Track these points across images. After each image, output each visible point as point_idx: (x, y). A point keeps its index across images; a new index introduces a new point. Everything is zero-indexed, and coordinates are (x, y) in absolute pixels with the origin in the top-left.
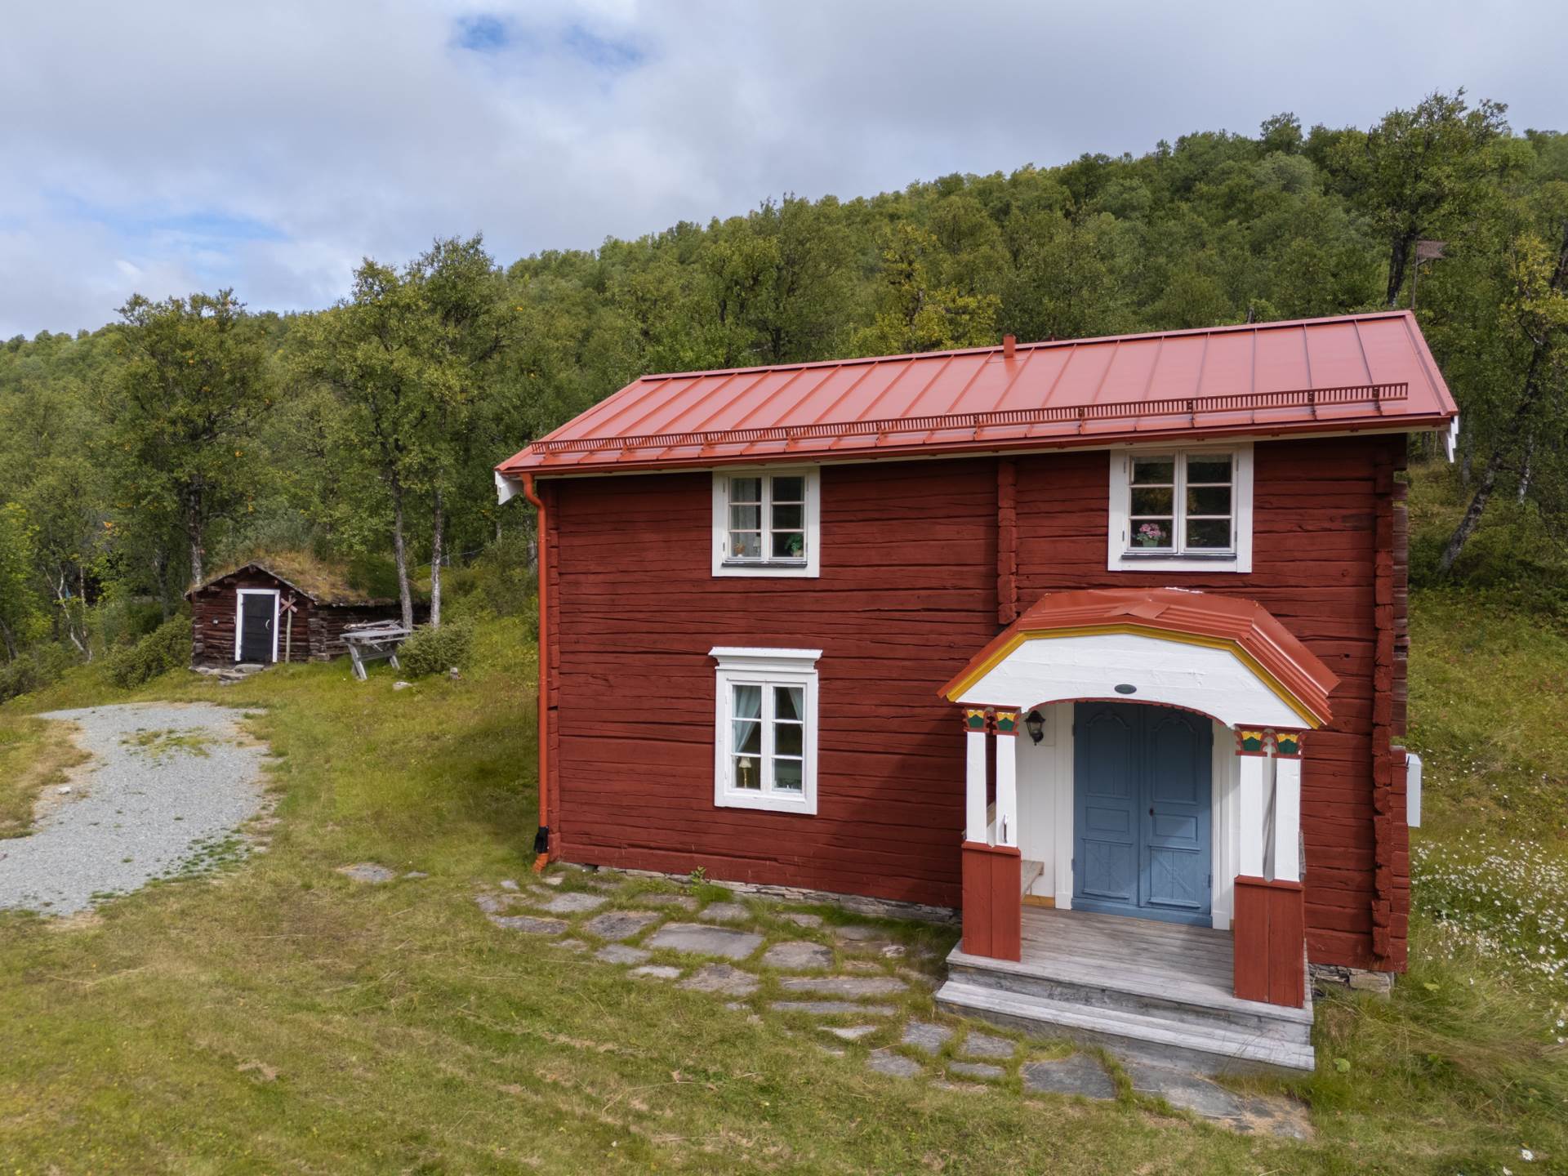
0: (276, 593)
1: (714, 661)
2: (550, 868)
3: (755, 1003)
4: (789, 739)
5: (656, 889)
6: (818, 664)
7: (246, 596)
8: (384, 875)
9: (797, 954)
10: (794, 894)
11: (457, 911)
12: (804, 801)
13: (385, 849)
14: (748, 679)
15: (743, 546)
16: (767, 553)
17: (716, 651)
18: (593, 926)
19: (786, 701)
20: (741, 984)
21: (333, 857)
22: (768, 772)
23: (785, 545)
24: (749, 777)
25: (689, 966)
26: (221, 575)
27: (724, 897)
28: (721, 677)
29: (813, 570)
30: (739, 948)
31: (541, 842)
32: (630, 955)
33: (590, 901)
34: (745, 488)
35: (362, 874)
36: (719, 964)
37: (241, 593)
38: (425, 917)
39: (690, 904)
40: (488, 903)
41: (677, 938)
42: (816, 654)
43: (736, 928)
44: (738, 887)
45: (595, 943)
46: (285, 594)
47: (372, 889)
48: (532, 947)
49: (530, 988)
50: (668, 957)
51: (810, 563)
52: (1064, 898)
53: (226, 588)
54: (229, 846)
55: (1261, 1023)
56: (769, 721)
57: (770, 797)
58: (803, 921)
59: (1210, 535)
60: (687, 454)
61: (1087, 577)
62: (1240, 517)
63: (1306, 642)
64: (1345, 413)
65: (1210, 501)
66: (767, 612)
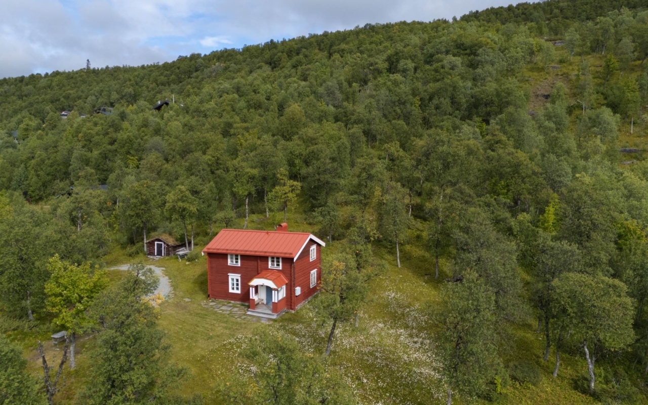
0: (163, 243)
1: (229, 275)
2: (210, 299)
3: (228, 314)
4: (237, 285)
5: (223, 302)
7: (157, 244)
8: (189, 300)
9: (236, 309)
10: (238, 302)
11: (199, 305)
12: (239, 292)
13: (189, 296)
14: (233, 277)
15: (232, 261)
16: (234, 263)
18: (214, 307)
19: (237, 280)
20: (228, 312)
21: (183, 297)
22: (235, 288)
23: (237, 262)
24: (233, 289)
25: (223, 311)
26: (152, 239)
27: (230, 303)
28: (229, 277)
30: (229, 309)
31: (209, 296)
32: (217, 310)
33: (214, 303)
34: (232, 255)
35: (187, 300)
36: (227, 311)
37: (156, 243)
38: (195, 306)
39: (226, 304)
40: (202, 304)
41: (223, 308)
42: (240, 275)
43: (230, 306)
44: (232, 302)
45: (214, 308)
46: (165, 243)
47: (188, 302)
48: (207, 309)
49: (207, 313)
50: (221, 310)
51: (239, 264)
52: (265, 302)
53: (153, 242)
54: (169, 296)
56: (235, 282)
57: (235, 291)
58: (239, 306)
59: (278, 265)
60: (224, 252)
61: (267, 269)
62: (281, 264)
63: (286, 277)
64: (287, 256)
65: (278, 262)
66: (234, 270)
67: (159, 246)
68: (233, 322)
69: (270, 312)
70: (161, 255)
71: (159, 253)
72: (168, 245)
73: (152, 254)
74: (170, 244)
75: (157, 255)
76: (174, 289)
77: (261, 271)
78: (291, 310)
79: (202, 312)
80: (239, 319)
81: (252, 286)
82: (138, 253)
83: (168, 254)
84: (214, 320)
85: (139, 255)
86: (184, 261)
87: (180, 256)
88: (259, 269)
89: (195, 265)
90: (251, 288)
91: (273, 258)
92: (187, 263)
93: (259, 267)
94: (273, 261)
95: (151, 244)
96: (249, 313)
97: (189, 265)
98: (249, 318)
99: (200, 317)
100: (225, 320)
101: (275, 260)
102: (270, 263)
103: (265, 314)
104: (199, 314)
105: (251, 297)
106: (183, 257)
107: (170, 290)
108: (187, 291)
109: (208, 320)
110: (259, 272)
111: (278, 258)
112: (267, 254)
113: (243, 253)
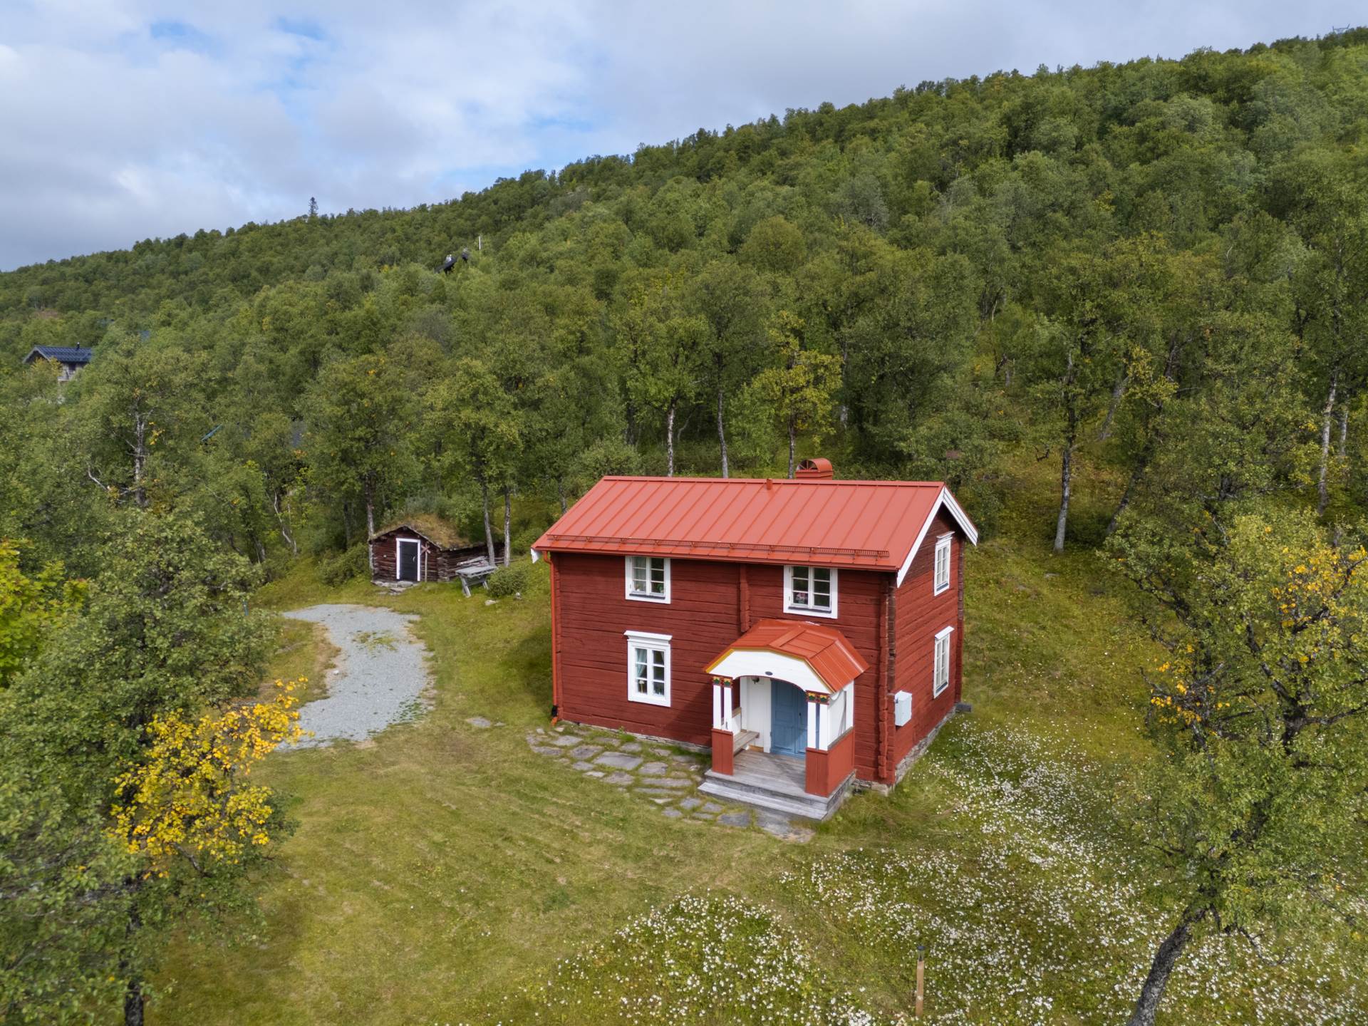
0: (418, 542)
1: (627, 637)
2: (558, 724)
3: (629, 788)
4: (659, 673)
5: (604, 735)
6: (670, 642)
7: (403, 544)
8: (486, 724)
9: (654, 768)
10: (662, 740)
11: (518, 744)
12: (665, 700)
13: (486, 709)
14: (642, 646)
15: (640, 586)
16: (649, 591)
17: (628, 633)
18: (573, 753)
19: (659, 657)
20: (627, 780)
21: (464, 713)
22: (650, 687)
23: (657, 588)
24: (643, 688)
25: (608, 771)
26: (387, 530)
27: (631, 740)
28: (630, 645)
29: (668, 601)
30: (631, 765)
31: (554, 711)
32: (585, 766)
33: (575, 740)
34: (639, 559)
35: (477, 722)
36: (621, 772)
37: (399, 540)
38: (505, 746)
39: (616, 743)
40: (531, 739)
41: (608, 760)
42: (669, 637)
43: (634, 755)
44: (639, 736)
45: (573, 761)
46: (424, 541)
47: (481, 731)
48: (548, 761)
49: (545, 779)
50: (600, 768)
51: (667, 597)
52: (767, 747)
53: (391, 537)
54: (417, 706)
55: (811, 802)
56: (651, 664)
57: (651, 698)
58: (664, 753)
59: (823, 601)
60: (612, 547)
61: (776, 614)
62: (834, 596)
63: (857, 649)
64: (865, 562)
65: (822, 587)
66: (649, 617)
67: (409, 551)
68: (648, 825)
69: (797, 790)
70: (414, 579)
71: (409, 574)
72: (432, 547)
73: (385, 573)
74: (438, 544)
75: (402, 578)
76: (440, 685)
77: (753, 622)
78: (875, 785)
79: (530, 774)
80: (672, 813)
81: (723, 682)
82: (353, 576)
83: (433, 576)
84: (576, 811)
85: (353, 581)
86: (480, 597)
87: (469, 580)
88: (746, 615)
89: (513, 609)
90: (717, 689)
91: (800, 571)
92: (490, 602)
93: (745, 606)
94: (800, 586)
95: (386, 543)
96: (708, 787)
97: (493, 607)
98: (711, 807)
99: (520, 795)
100: (618, 812)
101: (811, 581)
102: (788, 592)
103: (774, 794)
104: (517, 780)
105: (717, 725)
106: (476, 582)
107: (423, 685)
108: (482, 691)
109: (549, 810)
110: (746, 626)
111: (822, 573)
112: (778, 556)
113: (683, 551)
